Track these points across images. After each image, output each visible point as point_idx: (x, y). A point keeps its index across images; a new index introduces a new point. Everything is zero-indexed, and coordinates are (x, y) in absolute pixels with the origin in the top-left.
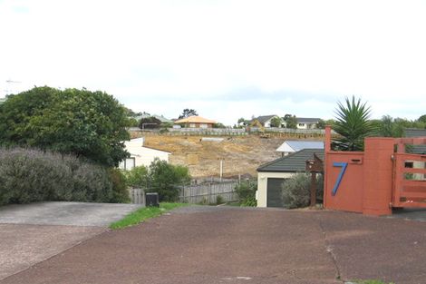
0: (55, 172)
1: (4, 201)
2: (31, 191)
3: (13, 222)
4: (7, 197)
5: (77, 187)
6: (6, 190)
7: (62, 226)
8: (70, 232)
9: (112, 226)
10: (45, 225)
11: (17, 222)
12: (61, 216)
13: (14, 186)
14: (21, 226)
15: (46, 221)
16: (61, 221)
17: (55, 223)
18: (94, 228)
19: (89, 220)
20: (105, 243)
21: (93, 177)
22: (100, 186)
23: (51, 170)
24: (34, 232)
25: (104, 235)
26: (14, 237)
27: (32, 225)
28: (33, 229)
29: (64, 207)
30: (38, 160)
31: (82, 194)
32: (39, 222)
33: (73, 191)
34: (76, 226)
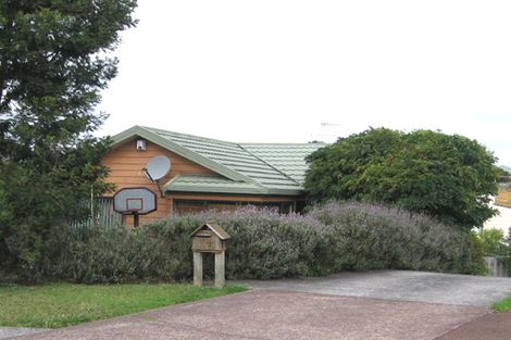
0: (402, 234)
1: (335, 266)
2: (370, 256)
3: (353, 294)
4: (339, 262)
5: (428, 253)
6: (337, 253)
7: (422, 303)
8: (436, 311)
9: (495, 307)
10: (398, 301)
11: (359, 295)
12: (418, 289)
13: (349, 249)
14: (365, 300)
15: (398, 296)
16: (419, 297)
17: (411, 299)
18: (470, 308)
19: (458, 297)
20: (494, 331)
21: (449, 241)
22: (458, 252)
23: (397, 230)
24: (385, 308)
25: (487, 318)
26: (361, 315)
27: (381, 300)
28: (384, 305)
29: (416, 278)
30: (381, 218)
31: (435, 262)
32: (389, 297)
33: (422, 258)
34: (441, 304)
